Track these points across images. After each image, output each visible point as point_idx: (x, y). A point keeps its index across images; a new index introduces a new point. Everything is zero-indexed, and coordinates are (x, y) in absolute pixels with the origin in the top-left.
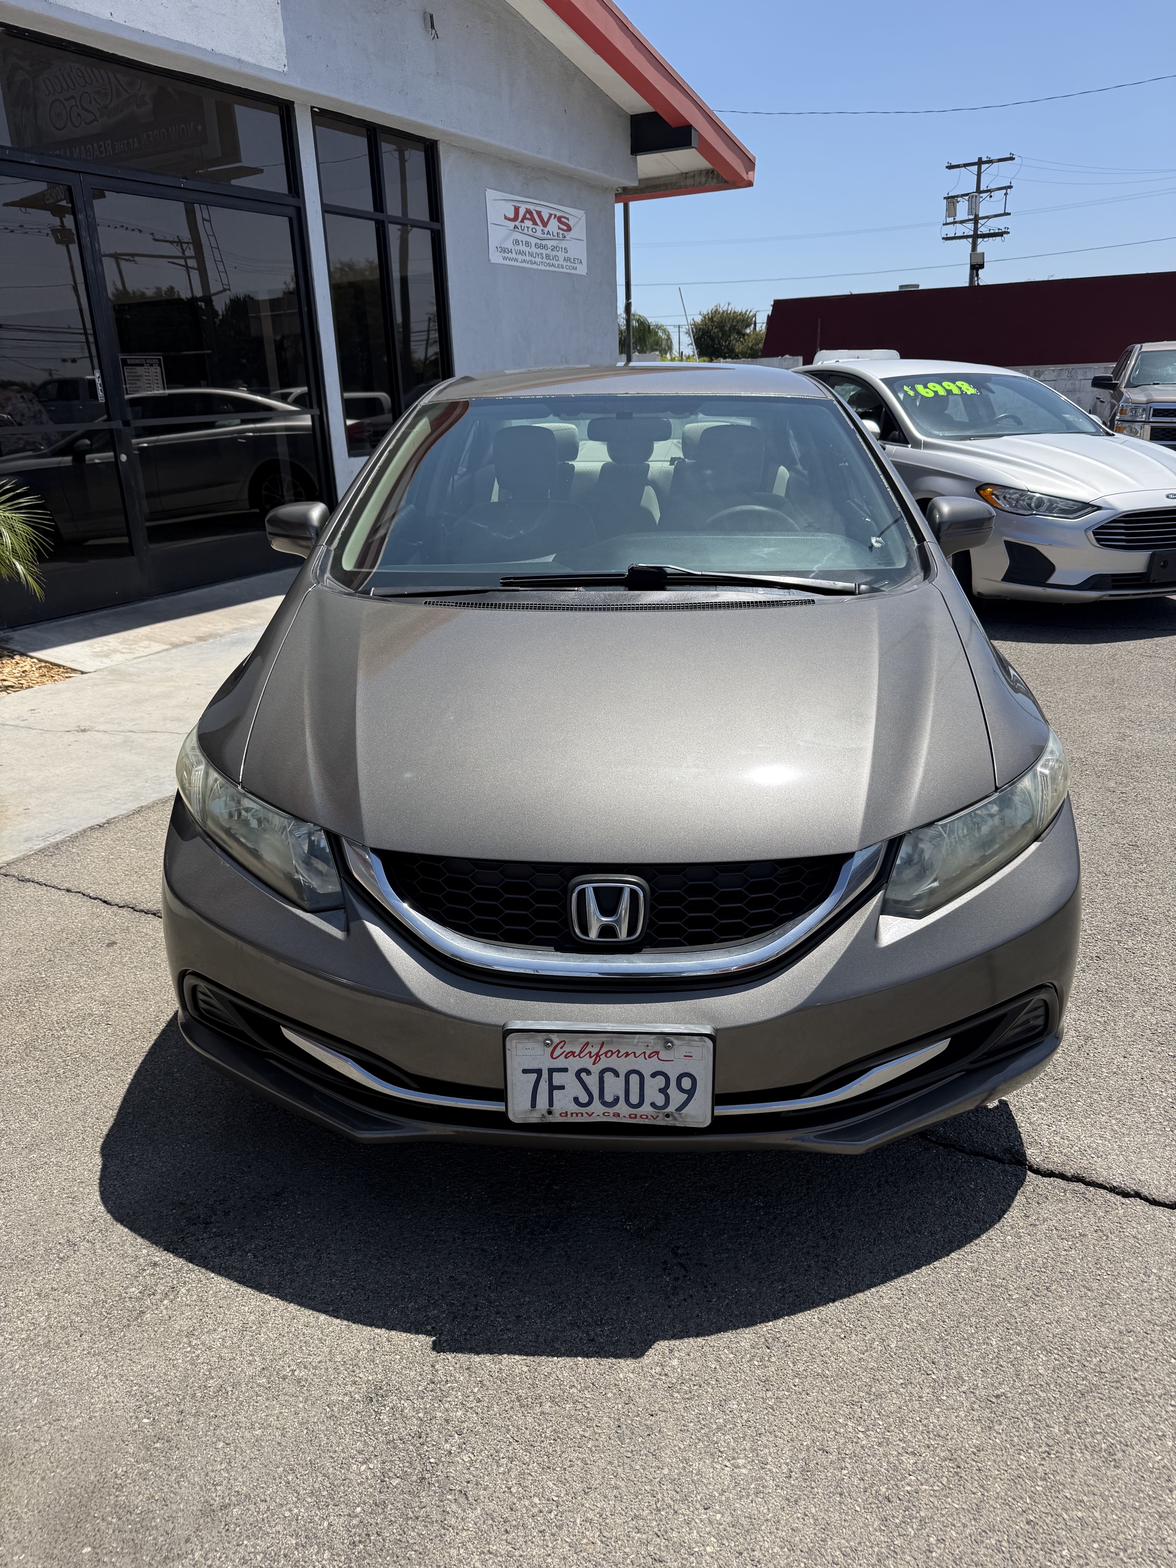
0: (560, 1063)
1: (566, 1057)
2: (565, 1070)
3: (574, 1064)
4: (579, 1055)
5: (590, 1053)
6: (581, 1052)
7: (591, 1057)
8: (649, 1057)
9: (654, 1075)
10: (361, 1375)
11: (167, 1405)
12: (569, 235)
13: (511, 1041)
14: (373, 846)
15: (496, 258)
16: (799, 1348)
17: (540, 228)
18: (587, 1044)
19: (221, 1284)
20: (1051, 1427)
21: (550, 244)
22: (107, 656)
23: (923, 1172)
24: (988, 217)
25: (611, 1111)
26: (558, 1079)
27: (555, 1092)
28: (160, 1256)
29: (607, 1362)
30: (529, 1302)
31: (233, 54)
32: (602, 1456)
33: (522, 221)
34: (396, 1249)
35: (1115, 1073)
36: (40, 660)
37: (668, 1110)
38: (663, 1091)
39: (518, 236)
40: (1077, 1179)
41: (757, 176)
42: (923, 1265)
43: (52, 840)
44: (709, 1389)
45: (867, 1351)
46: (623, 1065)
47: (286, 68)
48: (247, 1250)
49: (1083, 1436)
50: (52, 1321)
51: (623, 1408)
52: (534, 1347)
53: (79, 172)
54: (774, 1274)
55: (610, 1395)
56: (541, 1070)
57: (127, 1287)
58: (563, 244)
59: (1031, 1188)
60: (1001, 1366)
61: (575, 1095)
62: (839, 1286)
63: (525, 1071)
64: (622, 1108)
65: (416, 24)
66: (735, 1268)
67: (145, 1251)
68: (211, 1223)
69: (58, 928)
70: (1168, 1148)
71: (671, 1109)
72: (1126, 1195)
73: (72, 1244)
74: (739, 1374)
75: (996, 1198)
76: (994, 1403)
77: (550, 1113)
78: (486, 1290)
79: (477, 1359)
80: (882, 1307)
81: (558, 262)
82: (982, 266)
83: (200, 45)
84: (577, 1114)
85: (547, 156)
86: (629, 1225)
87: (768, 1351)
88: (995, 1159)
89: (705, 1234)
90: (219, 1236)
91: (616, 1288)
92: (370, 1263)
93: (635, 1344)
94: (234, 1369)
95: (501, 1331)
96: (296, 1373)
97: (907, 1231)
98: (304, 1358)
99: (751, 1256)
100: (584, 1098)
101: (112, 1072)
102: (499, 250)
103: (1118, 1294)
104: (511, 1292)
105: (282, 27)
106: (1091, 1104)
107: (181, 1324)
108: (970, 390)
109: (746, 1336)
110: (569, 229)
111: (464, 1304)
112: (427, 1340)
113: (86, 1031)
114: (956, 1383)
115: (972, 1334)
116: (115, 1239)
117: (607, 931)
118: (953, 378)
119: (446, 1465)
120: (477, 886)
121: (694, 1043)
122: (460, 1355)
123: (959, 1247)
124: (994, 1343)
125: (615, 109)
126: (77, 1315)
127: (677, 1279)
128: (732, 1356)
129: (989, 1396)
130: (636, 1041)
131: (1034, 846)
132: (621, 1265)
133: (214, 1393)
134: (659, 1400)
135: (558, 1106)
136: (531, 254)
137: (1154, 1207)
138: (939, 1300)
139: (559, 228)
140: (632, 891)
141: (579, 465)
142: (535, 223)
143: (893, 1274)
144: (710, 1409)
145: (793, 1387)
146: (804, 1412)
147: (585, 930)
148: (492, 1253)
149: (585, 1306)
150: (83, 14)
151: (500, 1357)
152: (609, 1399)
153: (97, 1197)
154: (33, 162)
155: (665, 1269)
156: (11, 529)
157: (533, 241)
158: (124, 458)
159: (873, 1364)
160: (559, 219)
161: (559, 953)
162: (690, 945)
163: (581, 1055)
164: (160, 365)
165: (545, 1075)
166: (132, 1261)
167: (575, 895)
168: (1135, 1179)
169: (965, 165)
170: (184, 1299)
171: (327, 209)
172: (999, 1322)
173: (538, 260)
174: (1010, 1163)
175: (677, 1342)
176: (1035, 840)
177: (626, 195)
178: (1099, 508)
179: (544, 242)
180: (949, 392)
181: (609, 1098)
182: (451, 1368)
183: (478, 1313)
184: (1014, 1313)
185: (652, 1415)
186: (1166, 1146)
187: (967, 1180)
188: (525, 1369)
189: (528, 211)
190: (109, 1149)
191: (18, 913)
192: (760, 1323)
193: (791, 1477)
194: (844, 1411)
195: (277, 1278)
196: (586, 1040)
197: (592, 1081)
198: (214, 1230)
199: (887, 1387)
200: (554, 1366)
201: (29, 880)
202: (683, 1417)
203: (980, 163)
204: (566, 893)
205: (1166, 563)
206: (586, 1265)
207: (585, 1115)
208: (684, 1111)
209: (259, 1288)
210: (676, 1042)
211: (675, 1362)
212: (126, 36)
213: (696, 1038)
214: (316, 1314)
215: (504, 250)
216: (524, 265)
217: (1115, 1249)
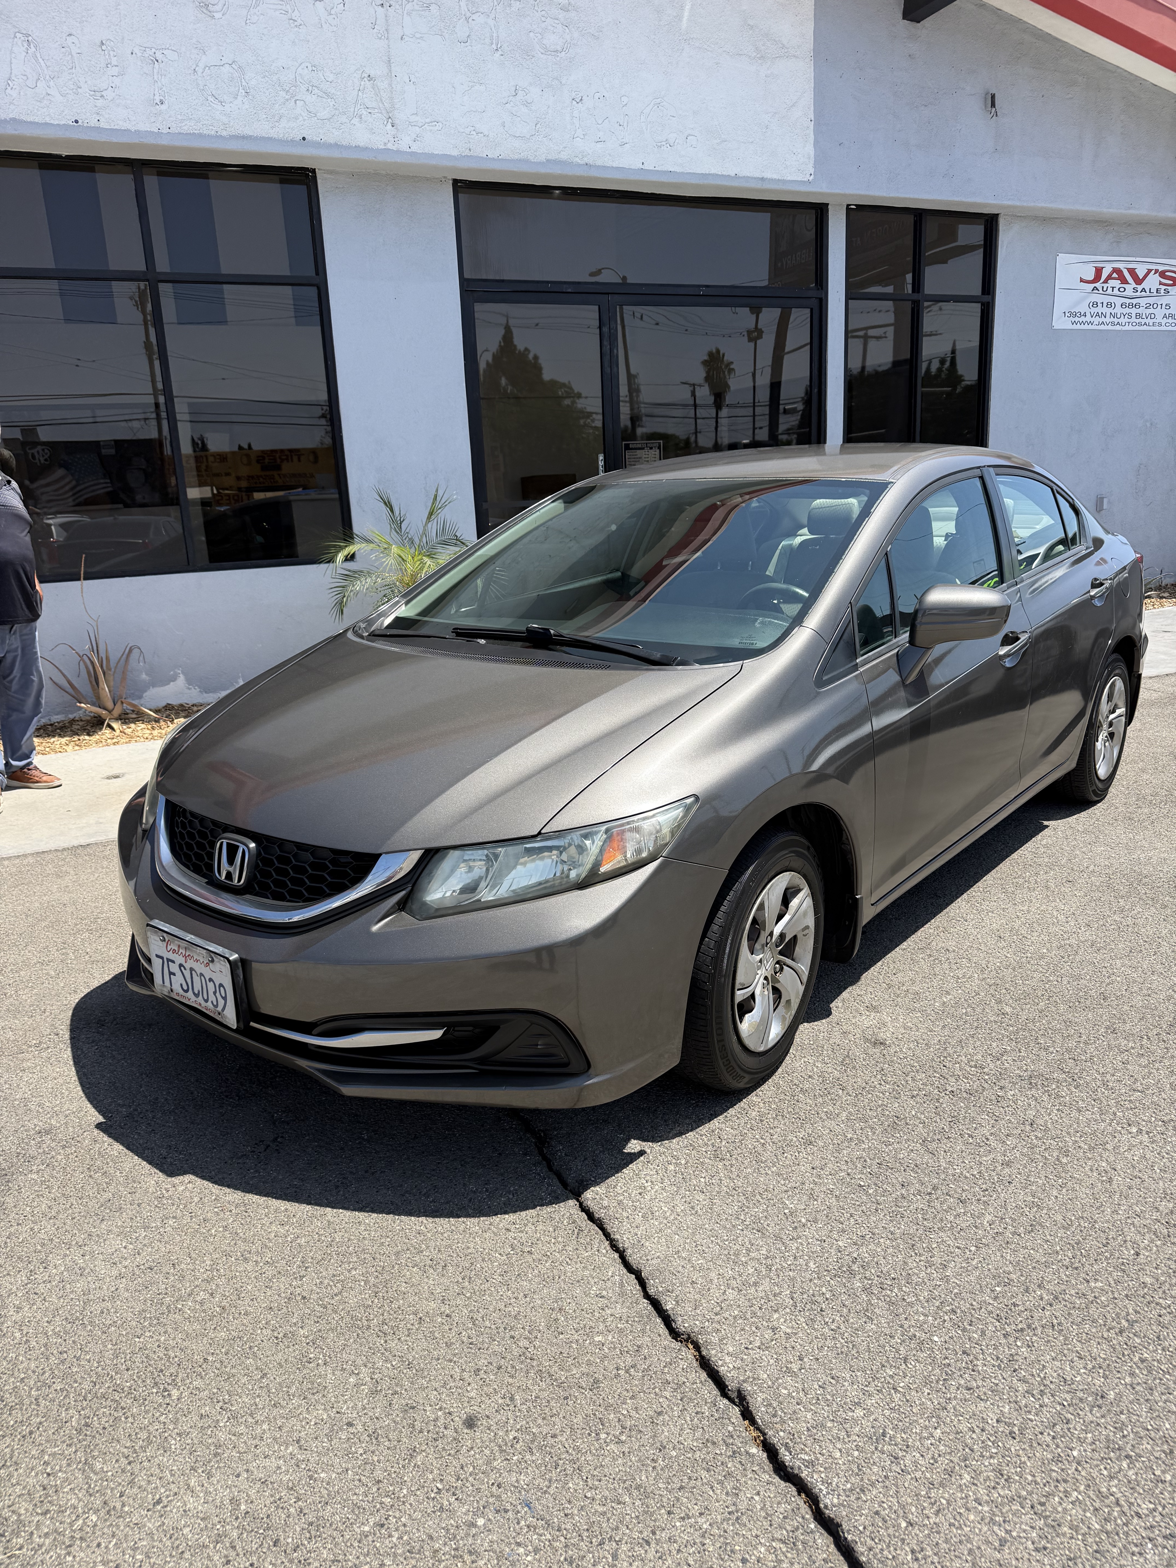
2: (174, 962)
15: (1061, 323)
17: (1131, 286)
21: (1144, 301)
31: (758, 175)
33: (1106, 282)
39: (1098, 298)
47: (812, 177)
53: (608, 294)
56: (163, 958)
58: (1165, 300)
65: (975, 107)
81: (1154, 320)
83: (724, 173)
85: (1143, 209)
102: (1067, 314)
105: (812, 142)
136: (1114, 316)
139: (1161, 283)
142: (1124, 282)
147: (220, 872)
154: (570, 290)
157: (1119, 301)
160: (1162, 274)
164: (659, 448)
167: (218, 846)
171: (852, 297)
173: (1123, 320)
179: (1134, 301)
189: (1116, 271)
212: (654, 178)
215: (1072, 314)
216: (1102, 327)
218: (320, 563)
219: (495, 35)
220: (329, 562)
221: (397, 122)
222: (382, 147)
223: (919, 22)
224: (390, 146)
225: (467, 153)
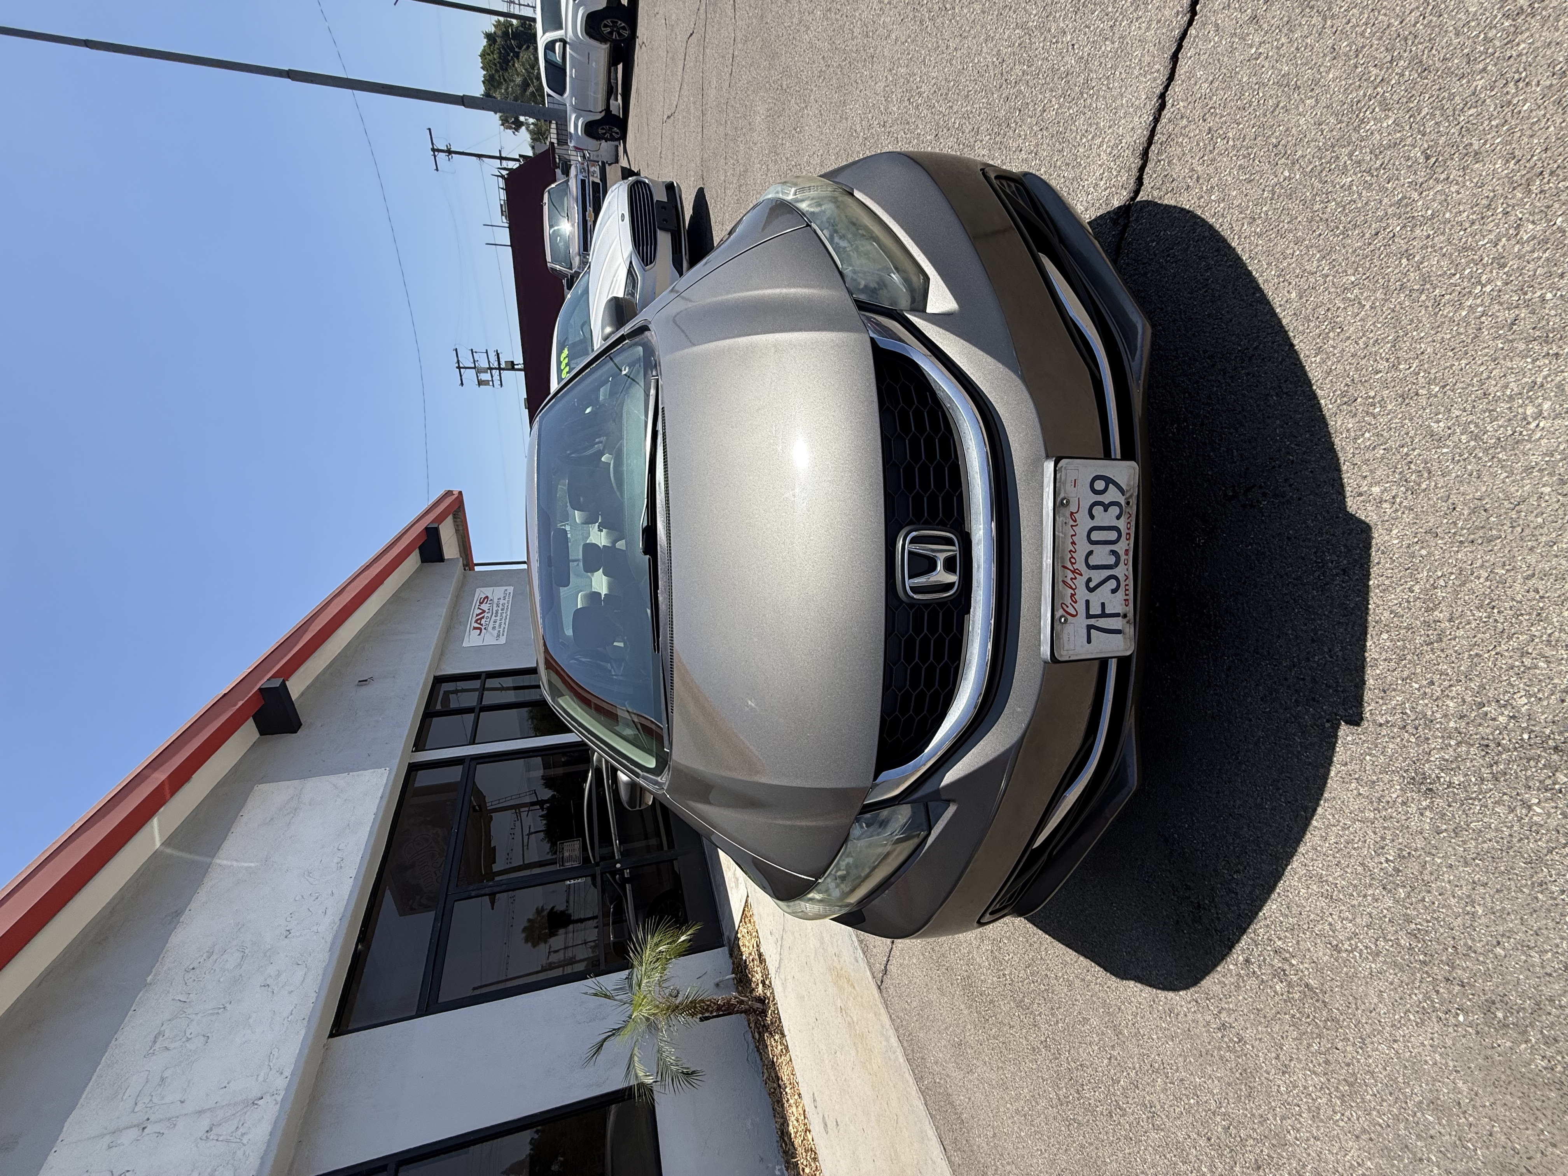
0: (1081, 607)
1: (1076, 602)
2: (1087, 602)
3: (1082, 594)
4: (1074, 590)
5: (1072, 579)
6: (1071, 588)
7: (1075, 578)
8: (1075, 521)
9: (1092, 517)
10: (1394, 796)
11: (1437, 992)
12: (490, 597)
13: (1061, 656)
14: (871, 779)
15: (503, 640)
16: (1357, 369)
17: (486, 615)
18: (1064, 582)
19: (1271, 908)
20: (1476, 89)
21: (495, 609)
22: (738, 880)
23: (1139, 290)
24: (489, 362)
25: (1123, 557)
26: (1095, 610)
27: (1107, 612)
28: (1238, 954)
29: (1375, 556)
30: (1293, 630)
31: (378, 801)
32: (1520, 558)
33: (482, 625)
34: (1228, 746)
35: (1036, 154)
36: (741, 921)
37: (1123, 503)
38: (1106, 508)
39: (490, 628)
40: (1145, 156)
41: (456, 489)
42: (1247, 269)
43: (856, 944)
44: (1415, 453)
45: (1359, 303)
46: (1083, 548)
47: (387, 768)
48: (1230, 878)
49: (1490, 50)
50: (1319, 1070)
51: (1442, 539)
52: (1353, 626)
53: (446, 896)
54: (1258, 406)
55: (1424, 552)
56: (1088, 626)
57: (1275, 992)
58: (496, 600)
59: (1155, 193)
60: (1381, 165)
61: (1110, 592)
62: (1273, 343)
63: (1089, 641)
64: (1122, 547)
65: (365, 691)
66: (1250, 442)
67: (1231, 967)
68: (1198, 902)
69: (921, 957)
70: (1111, 86)
71: (1122, 500)
72: (1162, 106)
73: (1223, 1027)
74: (1393, 426)
75: (1166, 220)
76: (1437, 159)
77: (1125, 616)
78: (1278, 669)
79: (1370, 682)
80: (1301, 298)
81: (506, 603)
82: (512, 362)
83: (371, 823)
84: (1126, 590)
85: (443, 611)
86: (1200, 540)
87: (1359, 400)
88: (1123, 232)
89: (1210, 473)
90: (1213, 900)
91: (1275, 549)
92: (1244, 771)
93: (1351, 530)
94: (1385, 916)
95: (1332, 657)
96: (1391, 858)
97: (1206, 291)
98: (1369, 847)
99: (1236, 430)
100: (1112, 584)
101: (1043, 948)
102: (498, 638)
103: (1283, 76)
104: (1281, 646)
105: (362, 772)
106: (1068, 164)
107: (1323, 955)
108: (566, 352)
109: (1339, 423)
110: (487, 597)
111: (1296, 690)
112: (1344, 730)
113: (1006, 959)
114: (1407, 205)
115: (1337, 204)
116: (1217, 988)
117: (950, 565)
118: (559, 363)
119: (1533, 722)
120: (908, 687)
121: (1063, 478)
122: (1366, 699)
123: (1224, 241)
124: (1350, 179)
125: (418, 571)
126: (1309, 1045)
127: (1264, 494)
128: (1367, 435)
129: (1427, 167)
130: (1061, 535)
131: (857, 194)
132: (1247, 546)
133: (1419, 942)
134: (1431, 502)
135: (1119, 609)
136: (501, 619)
137: (1177, 76)
138: (1292, 245)
139: (486, 603)
140: (911, 542)
141: (604, 591)
142: (483, 617)
143: (1258, 295)
144: (1445, 450)
145: (1412, 369)
146: (1451, 354)
147: (949, 586)
148: (1233, 661)
149: (1298, 578)
150: (350, 895)
151: (1368, 660)
152: (1430, 554)
153: (1171, 994)
155: (1252, 506)
156: (657, 945)
157: (493, 618)
158: (618, 866)
159: (1379, 294)
160: (481, 603)
161: (972, 610)
162: (961, 487)
163: (1074, 587)
165: (1092, 622)
166: (1243, 981)
167: (915, 596)
168: (1145, 104)
169: (461, 376)
170: (1290, 944)
171: (473, 742)
172: (1320, 181)
173: (504, 615)
174: (1128, 217)
175: (1348, 489)
176: (852, 195)
177: (469, 564)
178: (631, 263)
179: (494, 612)
180: (567, 365)
181: (1112, 560)
182: (1384, 708)
183: (1308, 678)
184: (1308, 170)
185: (1454, 509)
186: (1109, 88)
187: (1148, 251)
188: (1385, 636)
189: (476, 622)
190: (1121, 971)
191: (910, 982)
192: (1322, 412)
193: (1557, 354)
194: (1449, 312)
195: (1264, 857)
196: (1061, 583)
197: (1098, 576)
198: (1207, 902)
199: (1412, 274)
200: (1381, 607)
201: (886, 967)
202: (1458, 476)
203: (459, 368)
204: (913, 604)
205: (664, 220)
206: (1247, 578)
207: (1127, 582)
208: (1124, 488)
209: (1278, 876)
210: (1062, 496)
211: (1376, 490)
212: (364, 869)
213: (1058, 476)
214: (1311, 828)
215: (498, 636)
216: (507, 623)
217: (1226, 96)
218: (653, 1100)
219: (211, 1012)
220: (652, 1090)
221: (259, 1095)
222: (278, 1107)
223: (301, 725)
224: (279, 1098)
225: (305, 1022)
